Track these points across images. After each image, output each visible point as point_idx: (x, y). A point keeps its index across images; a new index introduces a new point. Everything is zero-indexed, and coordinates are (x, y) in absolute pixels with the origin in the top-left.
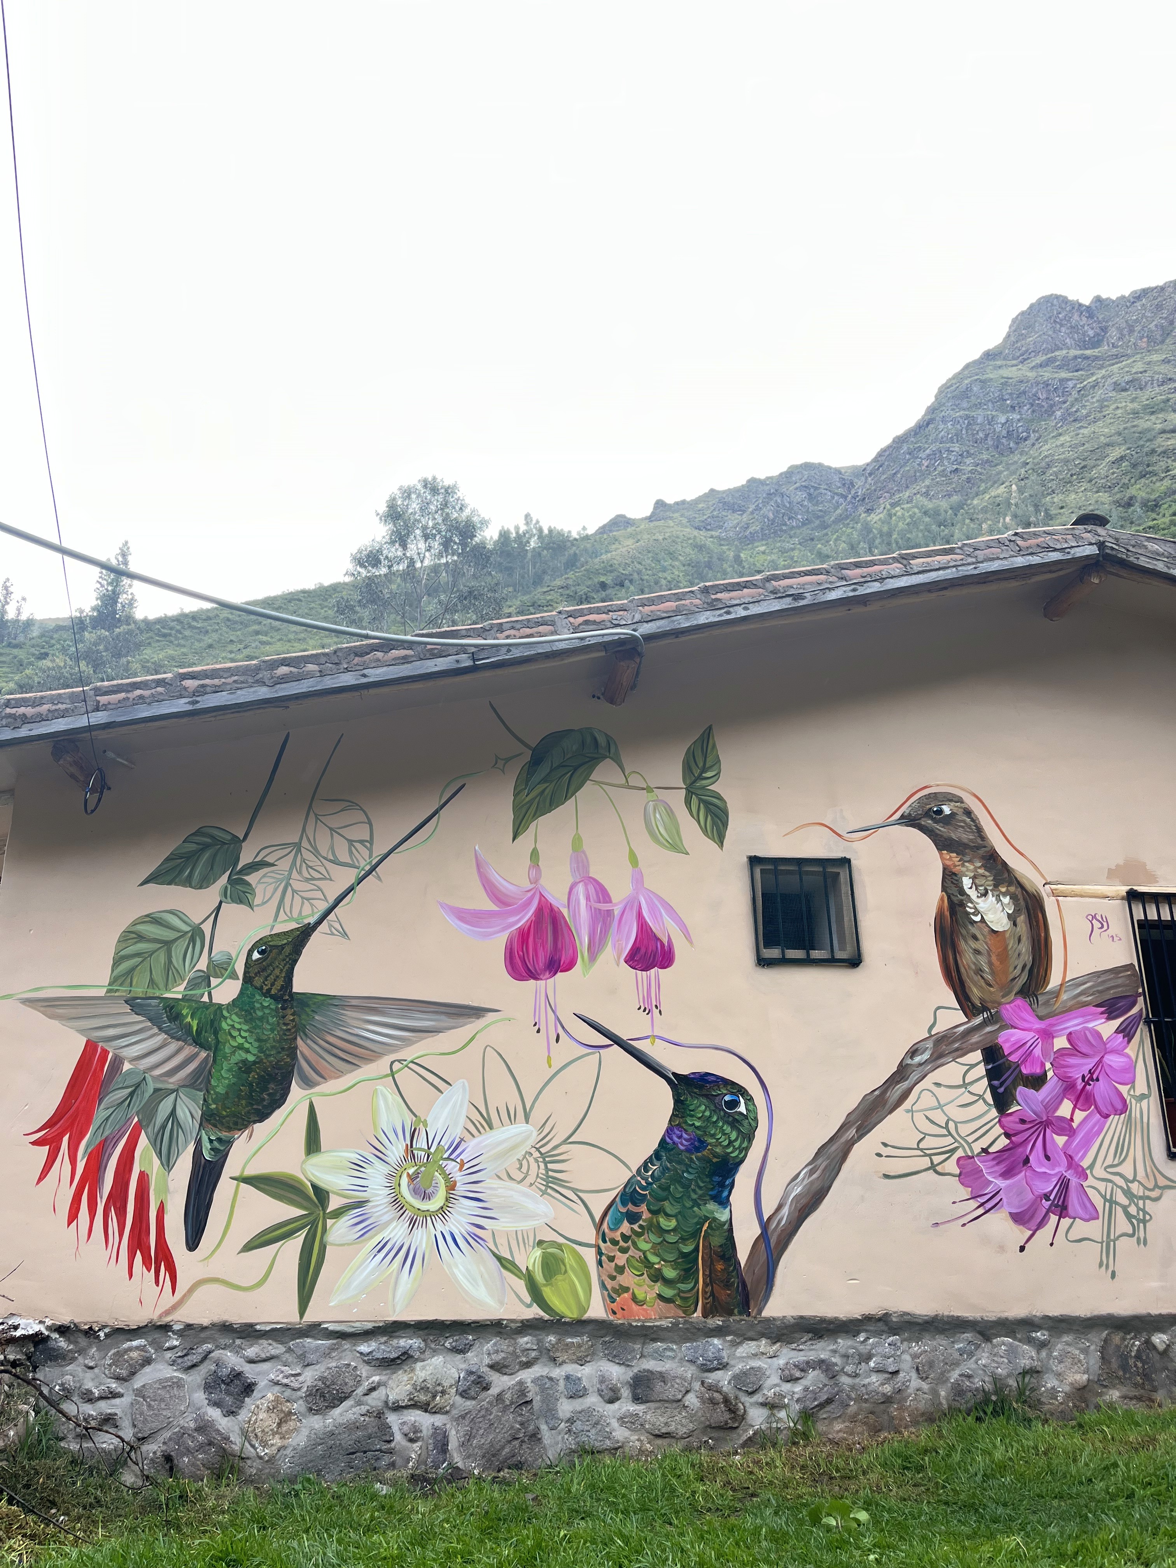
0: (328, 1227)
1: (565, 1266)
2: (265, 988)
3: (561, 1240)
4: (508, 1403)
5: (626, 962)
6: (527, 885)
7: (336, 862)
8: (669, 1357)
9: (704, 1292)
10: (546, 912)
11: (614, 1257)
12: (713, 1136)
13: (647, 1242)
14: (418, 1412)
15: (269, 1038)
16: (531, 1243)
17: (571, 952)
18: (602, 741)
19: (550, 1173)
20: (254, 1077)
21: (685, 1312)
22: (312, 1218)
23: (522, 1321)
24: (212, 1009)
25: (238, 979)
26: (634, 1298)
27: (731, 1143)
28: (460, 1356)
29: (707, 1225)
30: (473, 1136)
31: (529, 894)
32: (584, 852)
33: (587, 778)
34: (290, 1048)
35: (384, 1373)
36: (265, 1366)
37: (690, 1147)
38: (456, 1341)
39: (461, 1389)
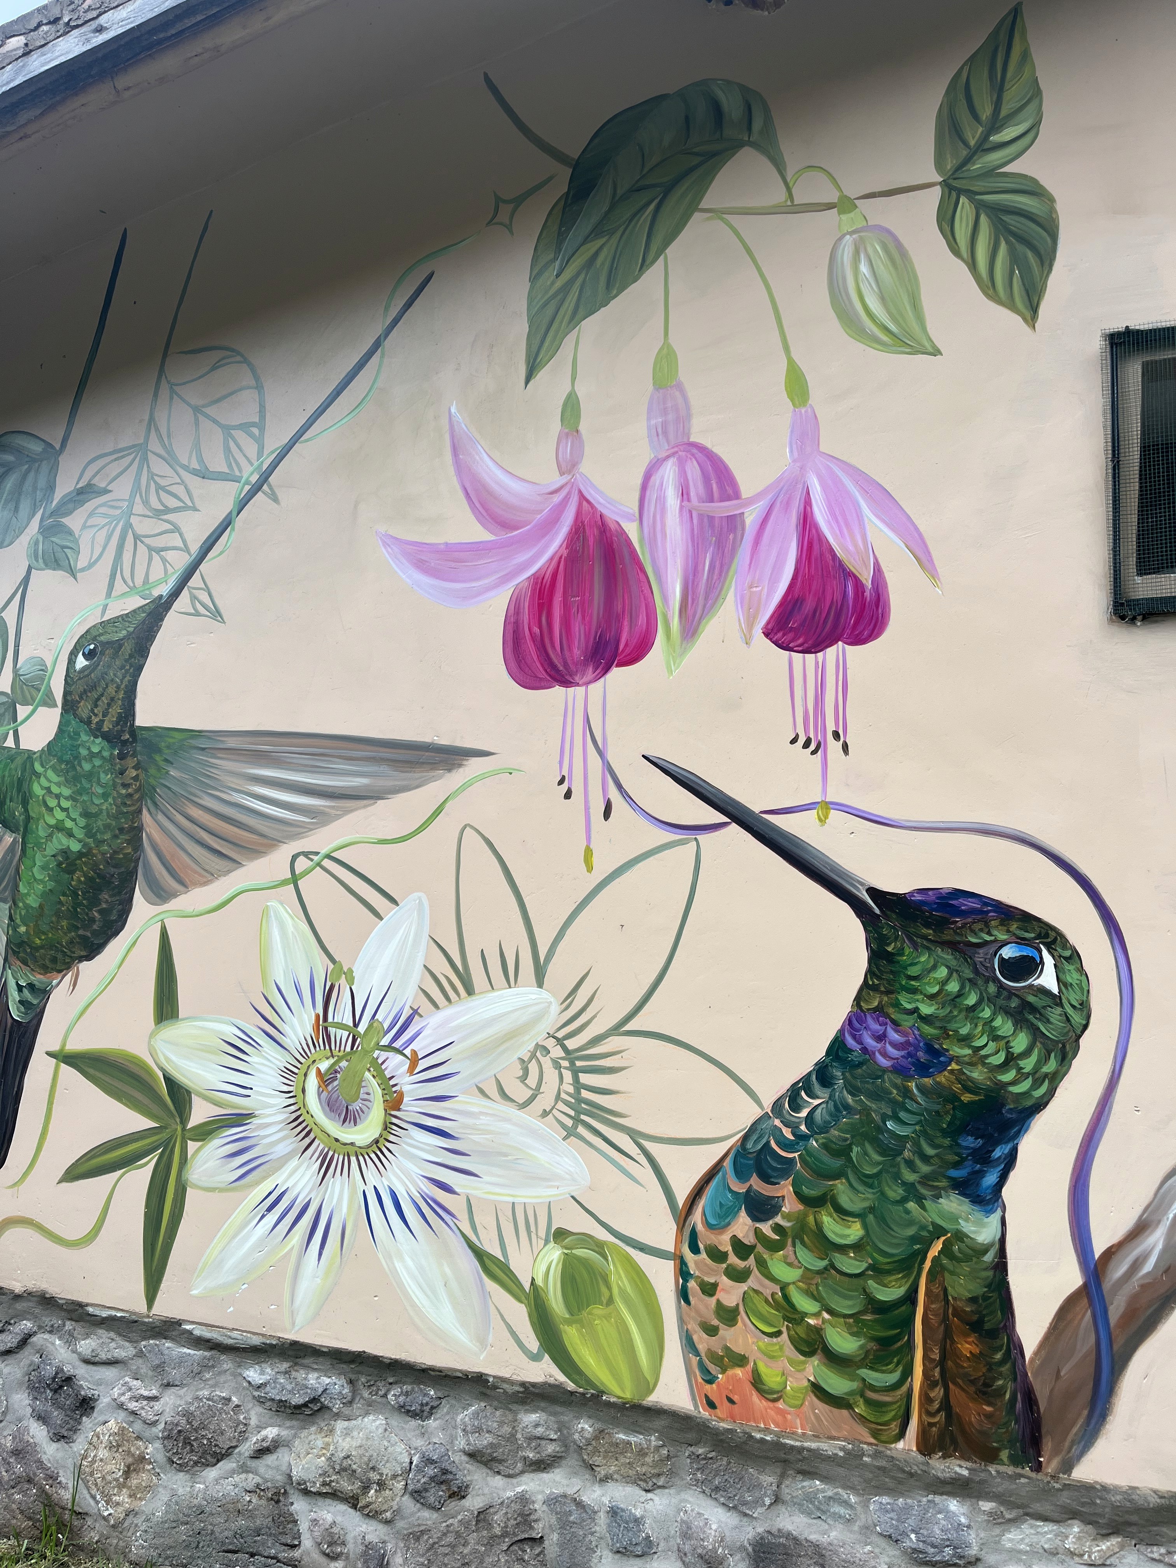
0: (189, 1156)
1: (609, 1288)
2: (95, 720)
3: (602, 1235)
4: (497, 1531)
5: (767, 634)
6: (552, 478)
7: (204, 474)
8: (838, 1517)
9: (926, 1399)
10: (592, 535)
11: (715, 1286)
12: (965, 1040)
13: (790, 1265)
14: (343, 1507)
15: (101, 810)
16: (542, 1233)
17: (642, 620)
18: (732, 106)
19: (585, 1094)
20: (79, 881)
21: (875, 1434)
22: (164, 1135)
23: (523, 1384)
24: (19, 761)
25: (56, 706)
26: (757, 1382)
27: (1011, 1060)
28: (414, 1423)
29: (937, 1247)
30: (436, 1006)
31: (557, 499)
32: (680, 387)
33: (693, 207)
34: (132, 829)
35: (288, 1423)
36: (109, 1373)
37: (904, 1062)
38: (407, 1394)
39: (411, 1487)
